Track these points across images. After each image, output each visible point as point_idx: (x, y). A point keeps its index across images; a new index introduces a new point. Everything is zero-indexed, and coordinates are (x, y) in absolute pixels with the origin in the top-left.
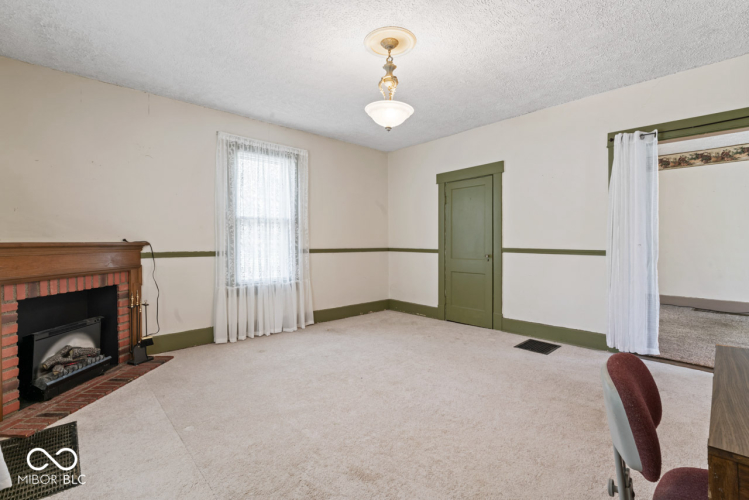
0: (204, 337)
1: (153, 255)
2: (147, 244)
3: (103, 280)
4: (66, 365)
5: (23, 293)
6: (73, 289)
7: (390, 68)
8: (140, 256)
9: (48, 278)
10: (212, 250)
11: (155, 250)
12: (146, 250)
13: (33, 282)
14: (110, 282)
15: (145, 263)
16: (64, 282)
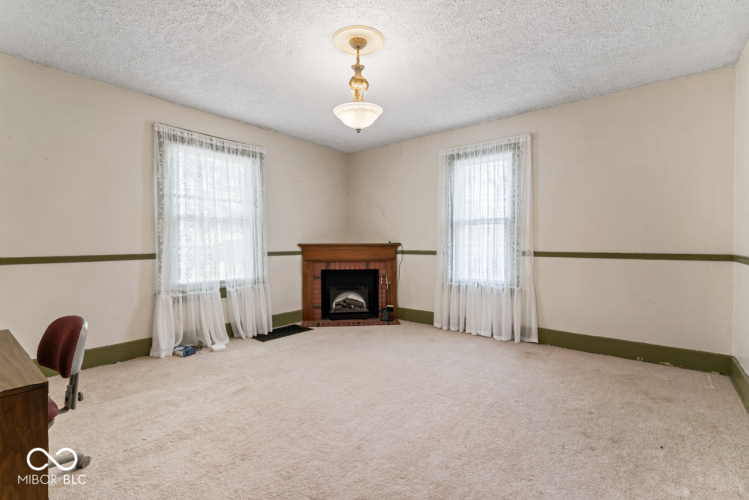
0: (425, 318)
1: (403, 252)
2: (400, 244)
3: (367, 266)
4: (343, 307)
5: (323, 267)
6: (348, 268)
7: (358, 68)
8: (397, 253)
9: (335, 261)
10: (433, 250)
11: (405, 249)
12: (400, 249)
13: (328, 262)
14: (372, 266)
15: (399, 256)
16: (343, 264)
